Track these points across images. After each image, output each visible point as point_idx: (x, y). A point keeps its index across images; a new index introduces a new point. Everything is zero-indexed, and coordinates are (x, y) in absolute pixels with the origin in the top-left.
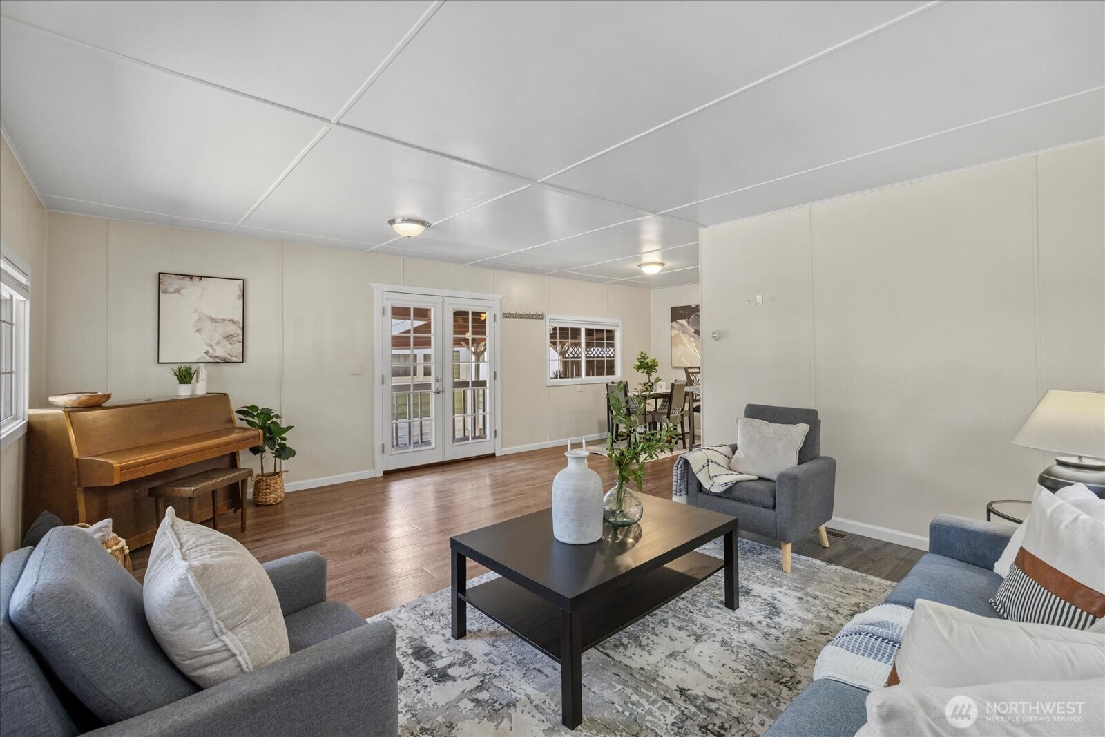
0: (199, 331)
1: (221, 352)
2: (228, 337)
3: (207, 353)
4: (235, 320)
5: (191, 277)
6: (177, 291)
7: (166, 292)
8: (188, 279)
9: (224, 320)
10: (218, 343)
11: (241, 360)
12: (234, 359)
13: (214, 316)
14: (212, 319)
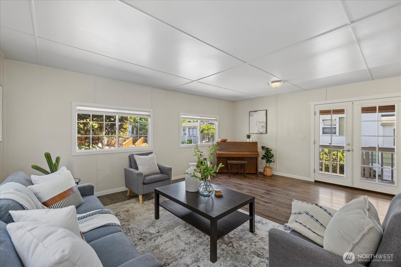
0: (256, 125)
1: (261, 131)
2: (263, 127)
3: (258, 131)
4: (264, 122)
5: (255, 111)
6: (252, 115)
7: (250, 116)
8: (254, 112)
9: (262, 122)
10: (260, 128)
11: (265, 133)
12: (264, 133)
13: (259, 121)
14: (259, 122)
